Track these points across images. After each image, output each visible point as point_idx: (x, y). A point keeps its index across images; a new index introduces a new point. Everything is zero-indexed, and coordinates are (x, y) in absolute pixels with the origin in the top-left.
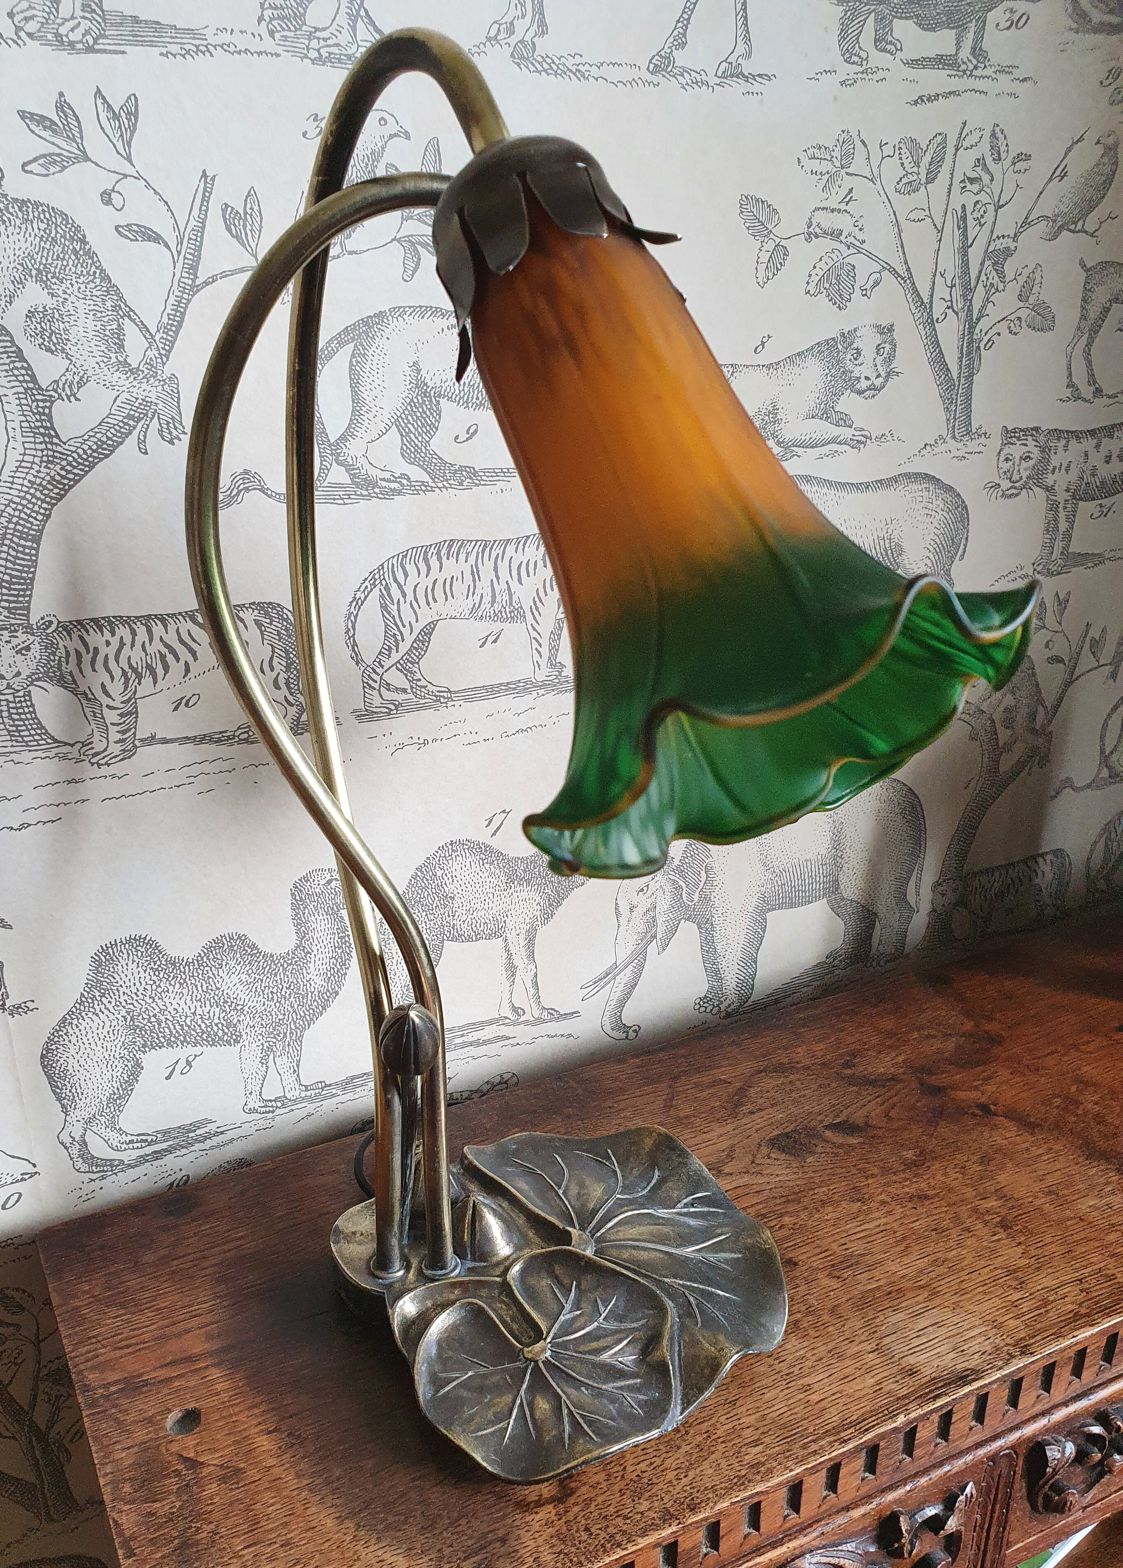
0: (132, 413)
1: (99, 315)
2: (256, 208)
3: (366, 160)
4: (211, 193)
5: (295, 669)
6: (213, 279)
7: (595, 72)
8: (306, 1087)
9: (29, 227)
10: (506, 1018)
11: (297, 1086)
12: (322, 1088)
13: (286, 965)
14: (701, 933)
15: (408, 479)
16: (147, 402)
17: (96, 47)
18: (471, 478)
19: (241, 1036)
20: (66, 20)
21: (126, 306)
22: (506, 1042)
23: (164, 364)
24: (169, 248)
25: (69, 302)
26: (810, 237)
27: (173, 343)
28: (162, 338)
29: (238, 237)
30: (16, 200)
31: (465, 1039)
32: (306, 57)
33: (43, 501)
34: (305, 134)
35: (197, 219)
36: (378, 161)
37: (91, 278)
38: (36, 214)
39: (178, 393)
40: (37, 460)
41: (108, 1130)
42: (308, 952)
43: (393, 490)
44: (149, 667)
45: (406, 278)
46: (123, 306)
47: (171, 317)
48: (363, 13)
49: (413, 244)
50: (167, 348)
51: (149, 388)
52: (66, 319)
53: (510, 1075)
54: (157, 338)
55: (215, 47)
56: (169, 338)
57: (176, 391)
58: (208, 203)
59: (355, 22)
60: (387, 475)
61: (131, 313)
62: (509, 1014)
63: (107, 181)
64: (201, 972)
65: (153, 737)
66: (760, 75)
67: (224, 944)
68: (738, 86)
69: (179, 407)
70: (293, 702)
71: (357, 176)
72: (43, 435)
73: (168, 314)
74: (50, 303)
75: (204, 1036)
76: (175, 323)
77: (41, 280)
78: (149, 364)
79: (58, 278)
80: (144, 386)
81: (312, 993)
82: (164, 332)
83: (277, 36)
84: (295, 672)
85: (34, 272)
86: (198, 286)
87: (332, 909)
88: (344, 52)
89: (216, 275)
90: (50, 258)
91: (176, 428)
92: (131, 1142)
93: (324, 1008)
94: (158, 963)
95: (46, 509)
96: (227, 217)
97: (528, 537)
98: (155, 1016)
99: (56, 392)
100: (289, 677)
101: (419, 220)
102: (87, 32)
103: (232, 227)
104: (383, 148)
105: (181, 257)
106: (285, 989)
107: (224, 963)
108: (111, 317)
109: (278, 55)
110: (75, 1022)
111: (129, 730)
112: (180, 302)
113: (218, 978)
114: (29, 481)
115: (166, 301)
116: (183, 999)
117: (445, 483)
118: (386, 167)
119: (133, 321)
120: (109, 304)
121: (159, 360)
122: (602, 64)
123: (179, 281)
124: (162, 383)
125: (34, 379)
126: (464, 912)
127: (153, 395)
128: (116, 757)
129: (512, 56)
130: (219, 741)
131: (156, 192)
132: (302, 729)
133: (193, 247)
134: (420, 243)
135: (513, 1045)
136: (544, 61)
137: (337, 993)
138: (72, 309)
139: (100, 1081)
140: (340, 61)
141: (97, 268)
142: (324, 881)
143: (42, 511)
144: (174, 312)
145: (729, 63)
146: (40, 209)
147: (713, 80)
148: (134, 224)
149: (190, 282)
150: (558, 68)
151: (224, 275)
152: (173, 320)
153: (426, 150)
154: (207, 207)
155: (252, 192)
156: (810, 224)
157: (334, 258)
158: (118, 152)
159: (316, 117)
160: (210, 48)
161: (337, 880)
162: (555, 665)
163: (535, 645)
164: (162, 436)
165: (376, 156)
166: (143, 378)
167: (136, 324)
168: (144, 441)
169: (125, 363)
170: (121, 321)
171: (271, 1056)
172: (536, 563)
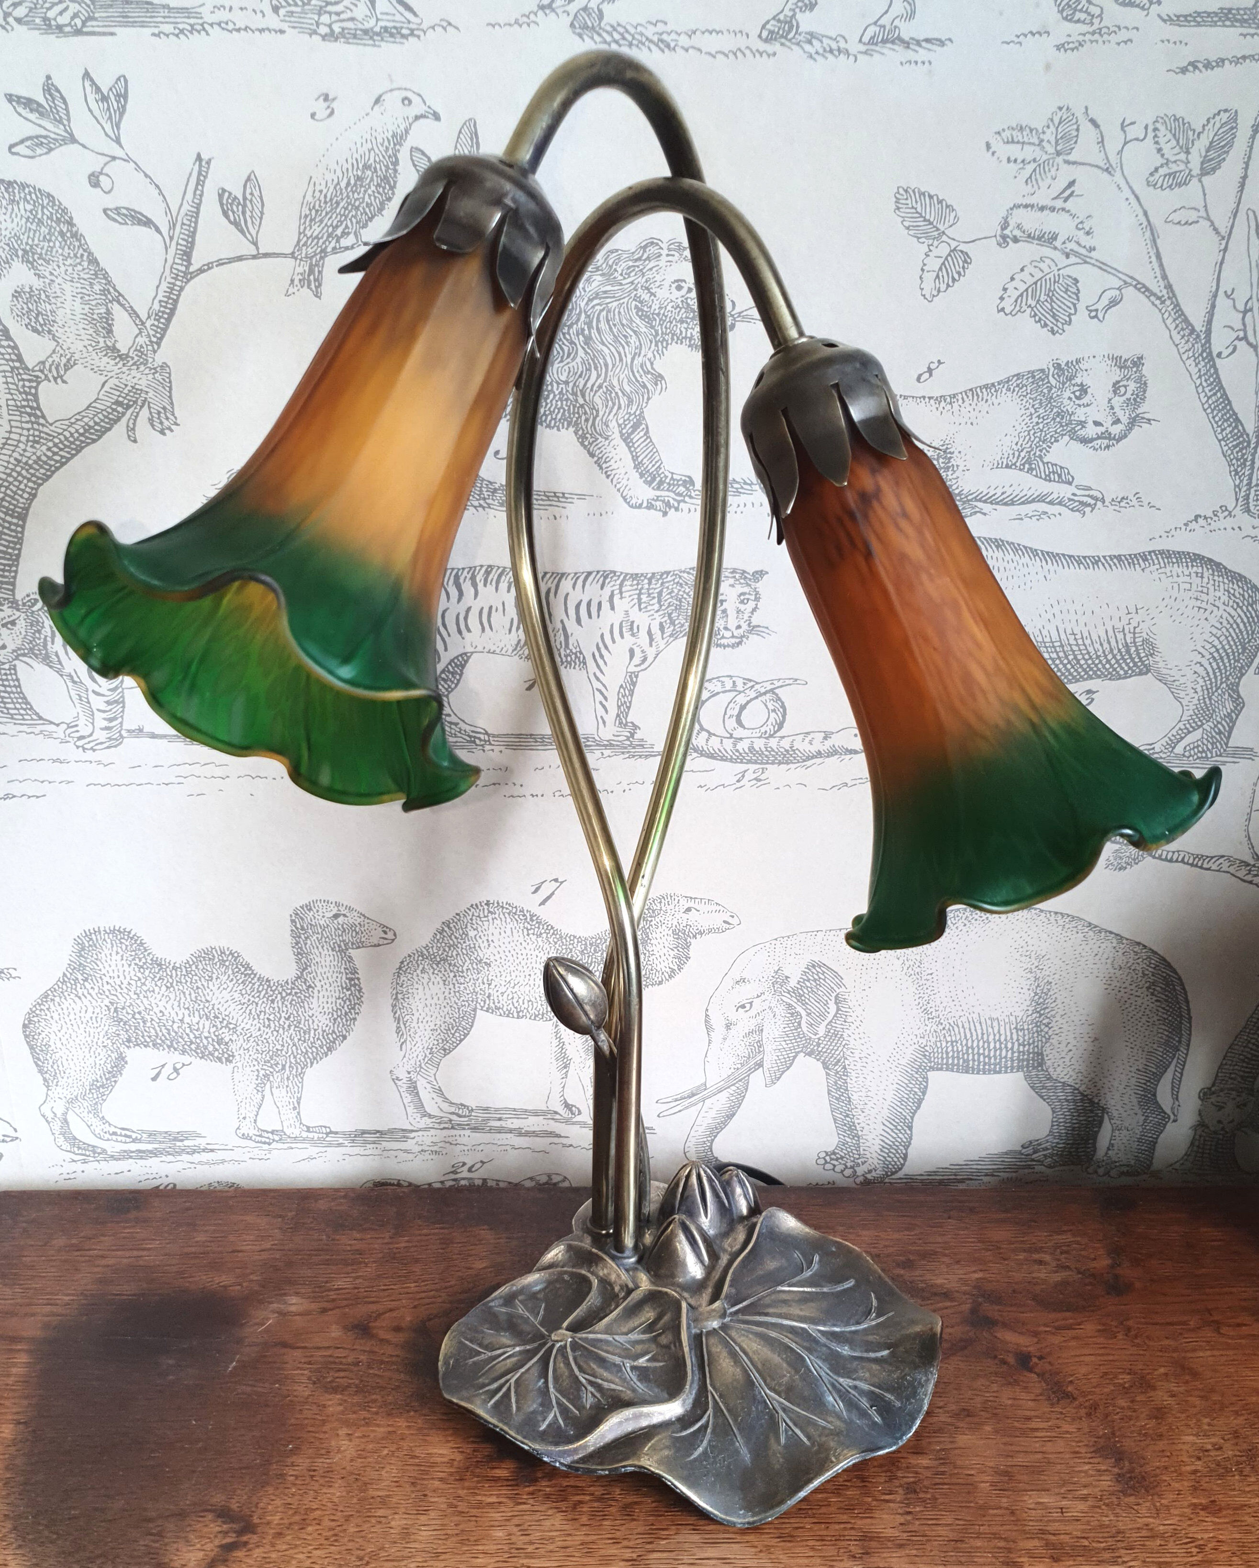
0: (121, 399)
1: (87, 298)
2: (257, 194)
3: (386, 143)
4: (205, 177)
6: (209, 266)
7: (684, 40)
8: (308, 1127)
9: (16, 208)
10: (556, 1113)
11: (298, 1124)
12: (327, 1134)
13: (284, 994)
14: (828, 1074)
16: (137, 389)
17: (85, 30)
19: (233, 1056)
20: (54, 4)
21: (116, 290)
22: (556, 1140)
23: (155, 352)
24: (160, 233)
25: (56, 284)
26: (1004, 240)
27: (165, 330)
28: (153, 325)
29: (236, 224)
30: (2, 181)
31: (503, 1123)
32: (315, 32)
33: (29, 480)
34: (313, 115)
35: (189, 202)
36: (401, 145)
37: (78, 260)
38: (22, 195)
39: (170, 382)
40: (23, 439)
41: (91, 1115)
42: (310, 986)
46: (112, 290)
47: (163, 304)
50: (159, 335)
51: (138, 375)
52: (53, 300)
53: (559, 1178)
54: (148, 324)
55: (210, 25)
56: (161, 325)
57: (167, 380)
58: (203, 186)
61: (121, 298)
62: (561, 1109)
63: (95, 164)
64: (187, 979)
65: (141, 730)
66: (927, 40)
67: (213, 956)
68: (894, 55)
69: (170, 397)
71: (375, 161)
72: (30, 415)
73: (160, 301)
74: (37, 284)
75: (193, 1046)
76: (168, 311)
77: (28, 261)
78: (139, 351)
79: (44, 260)
80: (134, 373)
81: (315, 1030)
82: (155, 319)
83: (282, 12)
85: (20, 253)
86: (194, 274)
87: (339, 946)
88: (360, 26)
89: (213, 264)
90: (36, 239)
91: (167, 419)
92: (114, 1134)
93: (330, 1049)
94: (143, 960)
95: (32, 488)
96: (224, 201)
97: (589, 573)
98: (140, 1013)
99: (42, 371)
102: (75, 15)
103: (230, 213)
104: (407, 131)
105: (174, 243)
106: (283, 1019)
107: (214, 976)
108: (99, 301)
109: (282, 32)
110: (57, 999)
111: (115, 719)
112: (172, 289)
113: (207, 990)
114: (16, 459)
115: (158, 287)
116: (170, 1003)
117: (482, 502)
118: (412, 153)
119: (122, 305)
120: (97, 288)
121: (150, 348)
122: (694, 32)
123: (172, 268)
124: (153, 371)
125: (20, 359)
126: (503, 983)
127: (143, 383)
128: (102, 743)
129: (572, 25)
131: (146, 176)
133: (187, 232)
135: (564, 1146)
136: (615, 29)
137: (345, 1037)
138: (58, 291)
139: (82, 1064)
140: (354, 36)
141: (85, 250)
142: (331, 914)
143: (28, 490)
144: (166, 299)
145: (881, 26)
146: (27, 190)
147: (854, 47)
148: (121, 206)
149: (183, 269)
150: (634, 38)
151: (220, 263)
152: (165, 307)
153: (460, 132)
154: (202, 191)
155: (253, 177)
156: (1005, 225)
157: (347, 248)
158: (107, 135)
159: (326, 98)
160: (206, 26)
161: (345, 915)
162: (626, 725)
163: (599, 697)
164: (153, 426)
165: (399, 139)
166: (134, 364)
167: (125, 308)
168: (133, 429)
169: (114, 349)
170: (110, 305)
171: (268, 1085)
172: (600, 604)
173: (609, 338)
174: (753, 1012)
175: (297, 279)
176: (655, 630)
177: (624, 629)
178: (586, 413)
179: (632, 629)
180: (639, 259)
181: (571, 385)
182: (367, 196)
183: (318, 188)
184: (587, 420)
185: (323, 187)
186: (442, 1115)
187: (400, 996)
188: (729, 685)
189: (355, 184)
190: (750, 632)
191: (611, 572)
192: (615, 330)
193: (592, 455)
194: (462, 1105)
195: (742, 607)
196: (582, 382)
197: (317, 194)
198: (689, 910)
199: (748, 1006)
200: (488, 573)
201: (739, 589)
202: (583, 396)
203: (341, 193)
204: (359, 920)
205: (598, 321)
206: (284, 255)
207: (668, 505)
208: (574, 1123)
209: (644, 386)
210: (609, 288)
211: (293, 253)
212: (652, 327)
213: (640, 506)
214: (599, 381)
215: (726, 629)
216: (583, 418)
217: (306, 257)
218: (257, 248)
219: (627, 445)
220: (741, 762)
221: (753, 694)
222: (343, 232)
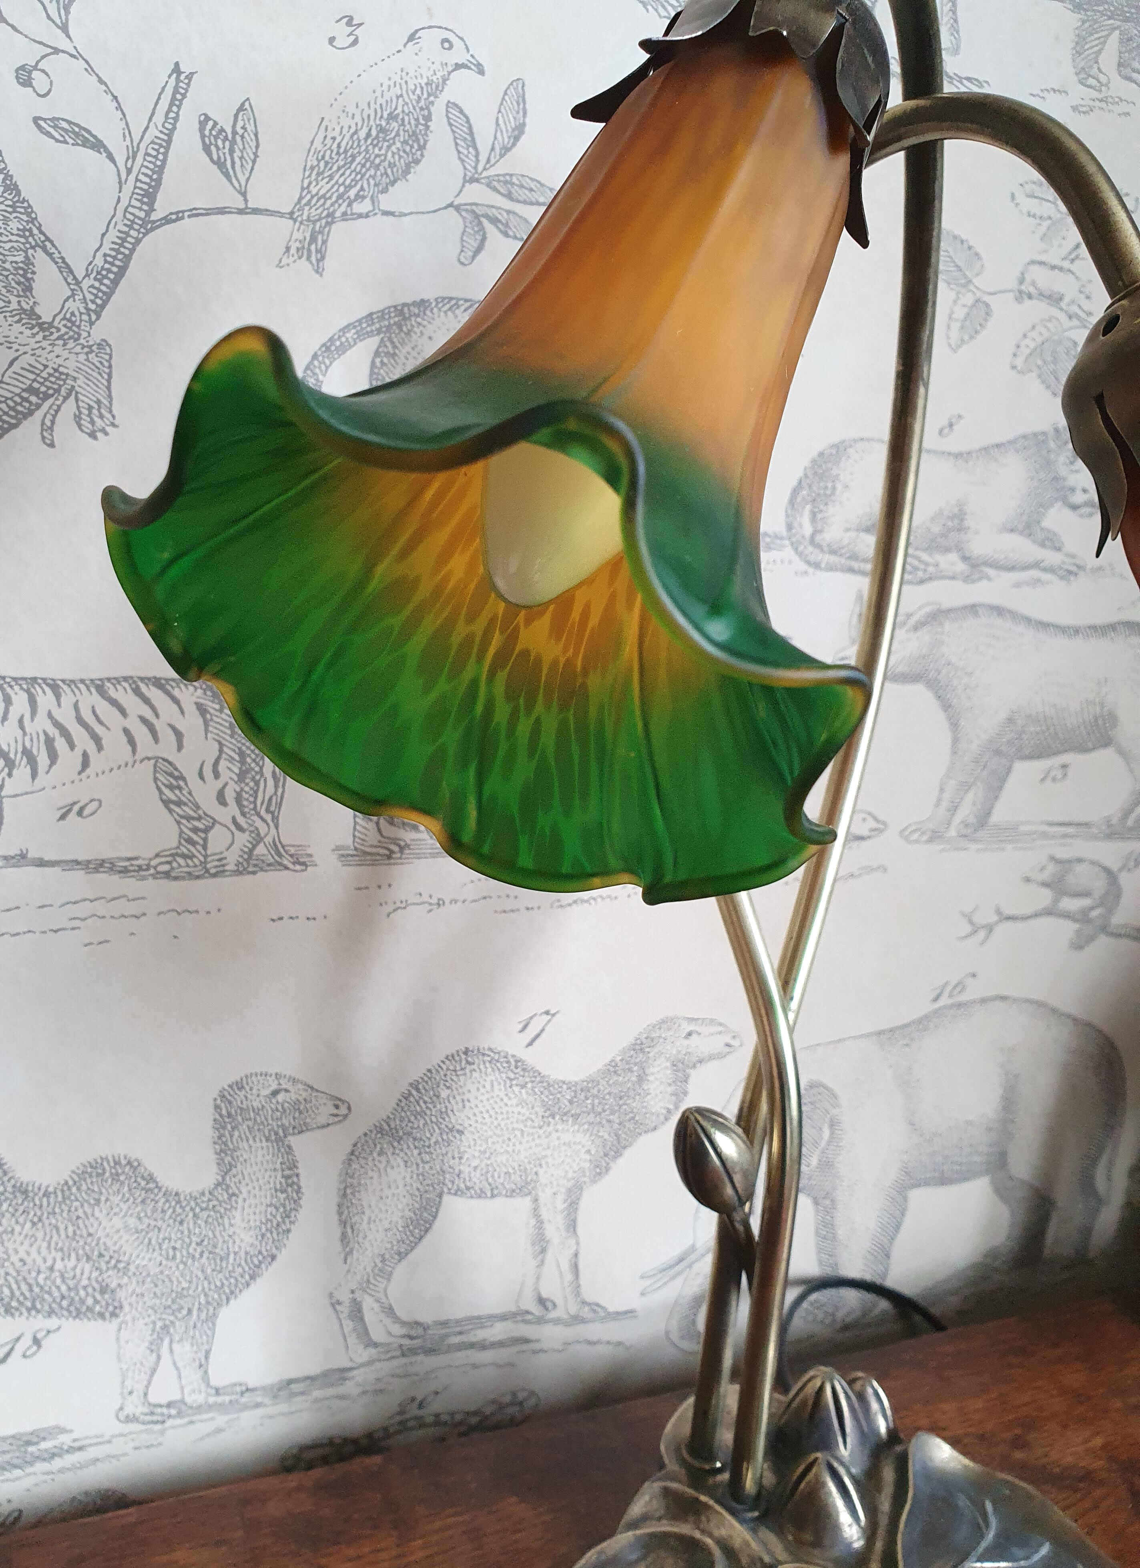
0: (36, 385)
2: (250, 128)
3: (418, 92)
4: (184, 96)
5: (253, 779)
6: (178, 216)
8: (217, 1389)
10: (528, 1312)
11: (203, 1387)
12: (242, 1393)
13: (198, 1210)
14: (817, 1211)
16: (61, 373)
19: (122, 1307)
21: (42, 232)
22: (525, 1347)
23: (92, 323)
24: (113, 161)
26: (1021, 296)
27: (109, 296)
28: (92, 286)
29: (220, 164)
31: (465, 1338)
34: (332, 40)
35: (160, 128)
36: (435, 97)
39: (110, 367)
42: (234, 1194)
44: (27, 753)
45: (463, 260)
46: (35, 231)
47: (109, 259)
49: (477, 216)
50: (99, 302)
51: (65, 354)
53: (525, 1394)
54: (85, 284)
56: (103, 288)
57: (106, 364)
58: (179, 107)
61: (47, 243)
62: (533, 1307)
63: (27, 54)
64: (66, 1208)
65: (23, 856)
66: (971, 80)
67: (104, 1169)
69: (109, 388)
70: (245, 826)
71: (403, 111)
73: (105, 255)
75: (65, 1303)
76: (115, 269)
80: (58, 350)
81: (235, 1253)
82: (95, 279)
84: (252, 784)
86: (154, 222)
87: (276, 1134)
89: (183, 212)
91: (101, 417)
93: (252, 1277)
96: (207, 133)
100: (242, 789)
101: (488, 185)
103: (213, 148)
104: (445, 80)
105: (132, 177)
106: (194, 1245)
107: (103, 1199)
108: (15, 245)
112: (124, 240)
113: (92, 1219)
115: (103, 235)
116: (36, 1246)
118: (447, 107)
119: (50, 255)
120: (14, 225)
121: (85, 317)
123: (126, 211)
124: (86, 350)
127: (71, 365)
130: (125, 871)
131: (101, 81)
132: (255, 866)
133: (151, 166)
134: (486, 216)
135: (534, 1352)
137: (273, 1258)
142: (267, 1092)
144: (113, 253)
148: (63, 120)
149: (142, 214)
151: (195, 213)
152: (112, 264)
153: (506, 94)
154: (177, 113)
155: (247, 105)
156: (1021, 281)
157: (360, 216)
158: (49, 17)
159: (350, 21)
161: (287, 1091)
164: (80, 426)
165: (435, 88)
166: (58, 338)
167: (53, 260)
168: (51, 428)
169: (32, 314)
170: (30, 252)
171: (167, 1341)
175: (294, 246)
182: (390, 154)
183: (331, 133)
185: (336, 133)
186: (391, 1340)
187: (349, 1191)
189: (377, 137)
194: (416, 1323)
197: (329, 141)
198: (690, 1034)
203: (359, 146)
204: (304, 1094)
206: (281, 215)
208: (546, 1322)
211: (292, 213)
217: (308, 220)
218: (246, 201)
222: (357, 197)
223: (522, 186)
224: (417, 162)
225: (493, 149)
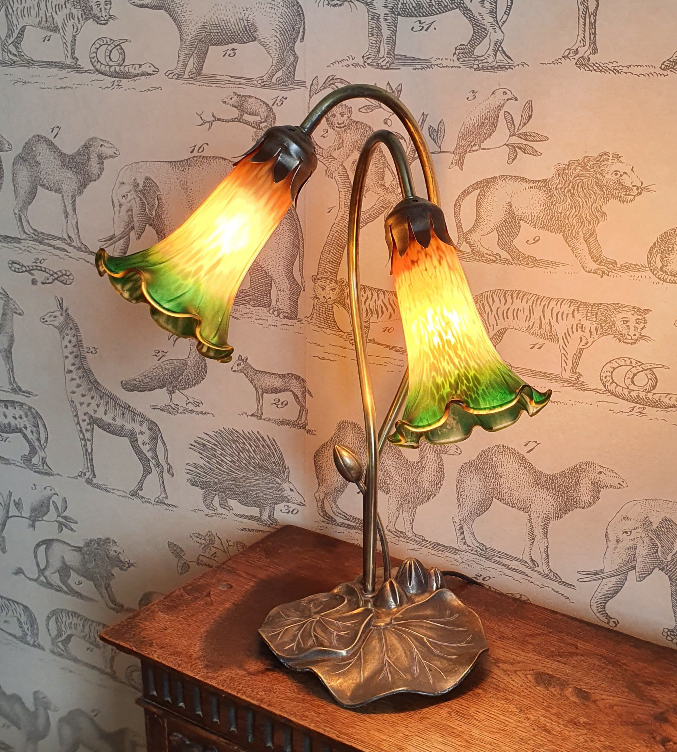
0: (383, 205)
1: (376, 165)
2: (443, 128)
3: (495, 110)
4: (425, 121)
7: (625, 69)
8: (415, 535)
9: (357, 131)
10: (527, 562)
11: (411, 531)
12: (423, 540)
13: (413, 468)
15: (500, 256)
16: (390, 202)
18: (533, 262)
19: (390, 491)
20: (381, 58)
24: (405, 141)
29: (434, 140)
30: (355, 121)
32: (472, 67)
34: (468, 98)
36: (501, 110)
38: (361, 127)
40: (348, 218)
41: (333, 503)
42: (424, 467)
43: (492, 260)
44: (376, 311)
45: (509, 162)
48: (500, 49)
49: (514, 147)
51: (391, 196)
54: (396, 176)
55: (434, 65)
58: (423, 124)
59: (496, 53)
60: (489, 253)
62: (529, 561)
63: (386, 115)
65: (374, 340)
71: (490, 116)
78: (393, 187)
80: (389, 195)
81: (423, 488)
83: (461, 60)
85: (357, 147)
86: (415, 157)
87: (437, 451)
88: (490, 65)
92: (341, 514)
93: (428, 499)
96: (431, 131)
97: (564, 300)
101: (518, 137)
102: (387, 62)
103: (432, 134)
104: (504, 104)
105: (410, 145)
106: (411, 479)
108: (380, 166)
109: (460, 67)
114: (344, 225)
117: (519, 262)
119: (389, 169)
120: (381, 161)
121: (396, 186)
122: (630, 66)
123: (408, 154)
124: (396, 195)
126: (507, 487)
127: (392, 199)
129: (576, 63)
130: (399, 351)
134: (517, 147)
136: (595, 65)
137: (435, 495)
140: (487, 69)
146: (362, 125)
148: (394, 131)
149: (412, 155)
150: (603, 68)
153: (525, 106)
154: (423, 126)
155: (442, 121)
157: (475, 151)
159: (473, 92)
160: (433, 66)
162: (576, 373)
163: (564, 358)
165: (500, 108)
168: (386, 218)
169: (384, 185)
170: (384, 168)
171: (402, 509)
172: (568, 314)
173: (582, 195)
174: (632, 537)
175: (454, 161)
176: (593, 330)
177: (578, 328)
178: (569, 227)
179: (582, 328)
180: (599, 161)
181: (563, 214)
182: (485, 130)
183: (466, 126)
184: (569, 230)
185: (468, 126)
186: (474, 546)
187: (460, 482)
188: (628, 362)
189: (481, 125)
190: (641, 338)
191: (575, 300)
192: (585, 191)
193: (570, 246)
195: (637, 325)
196: (568, 213)
197: (466, 129)
198: (600, 472)
199: (629, 533)
200: (518, 294)
201: (636, 317)
202: (568, 220)
203: (475, 129)
205: (578, 187)
206: (450, 152)
207: (604, 272)
209: (597, 217)
210: (584, 172)
211: (454, 152)
212: (603, 191)
213: (590, 272)
214: (576, 213)
215: (628, 335)
216: (567, 229)
217: (459, 153)
218: (441, 149)
219: (586, 243)
220: (633, 402)
221: (641, 369)
222: (474, 144)
223: (531, 136)
224: (494, 132)
225: (520, 124)
